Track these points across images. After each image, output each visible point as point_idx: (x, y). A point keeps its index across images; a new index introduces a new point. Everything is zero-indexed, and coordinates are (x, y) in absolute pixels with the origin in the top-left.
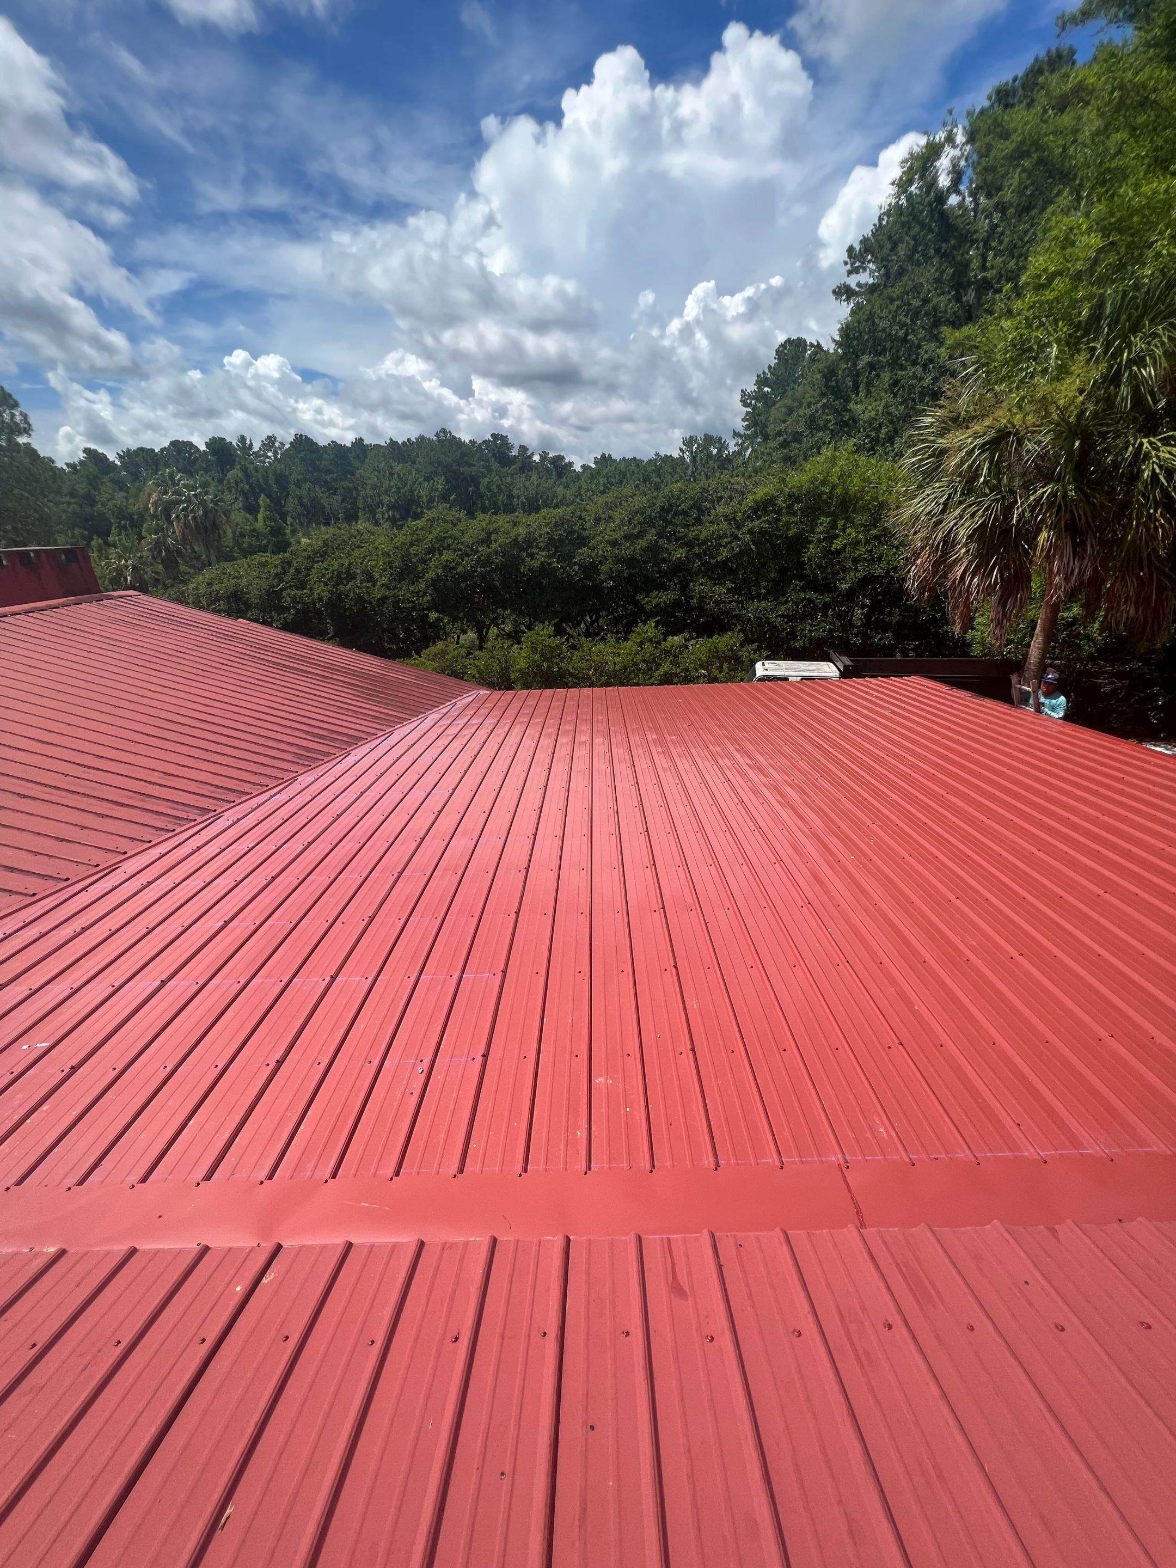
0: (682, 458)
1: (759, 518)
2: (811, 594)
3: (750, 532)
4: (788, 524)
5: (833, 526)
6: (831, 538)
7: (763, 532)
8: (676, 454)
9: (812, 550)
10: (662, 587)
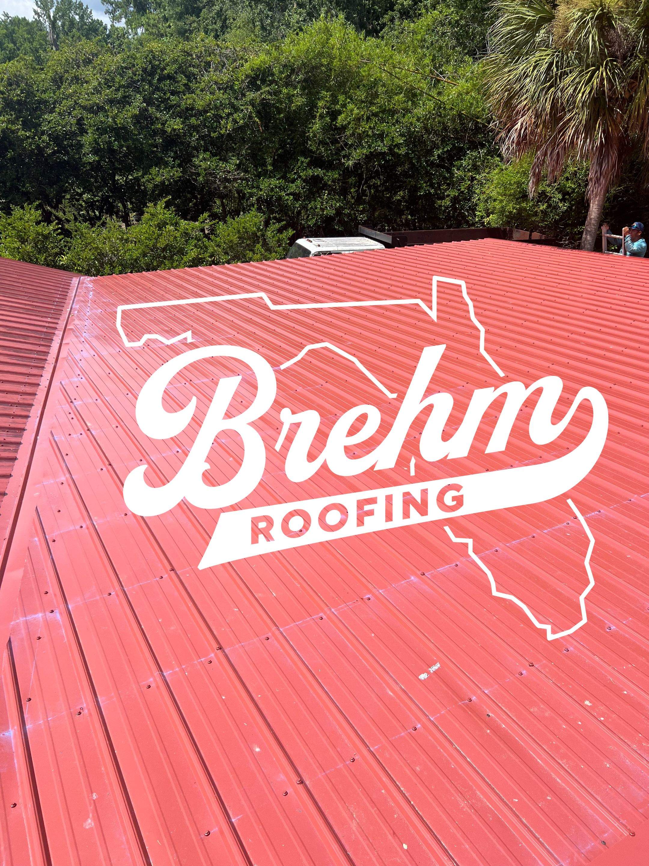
0: (38, 22)
1: (258, 88)
2: (319, 172)
3: (252, 103)
4: (290, 97)
5: (335, 101)
6: (334, 115)
7: (265, 104)
8: (31, 17)
9: (317, 126)
10: (160, 162)
